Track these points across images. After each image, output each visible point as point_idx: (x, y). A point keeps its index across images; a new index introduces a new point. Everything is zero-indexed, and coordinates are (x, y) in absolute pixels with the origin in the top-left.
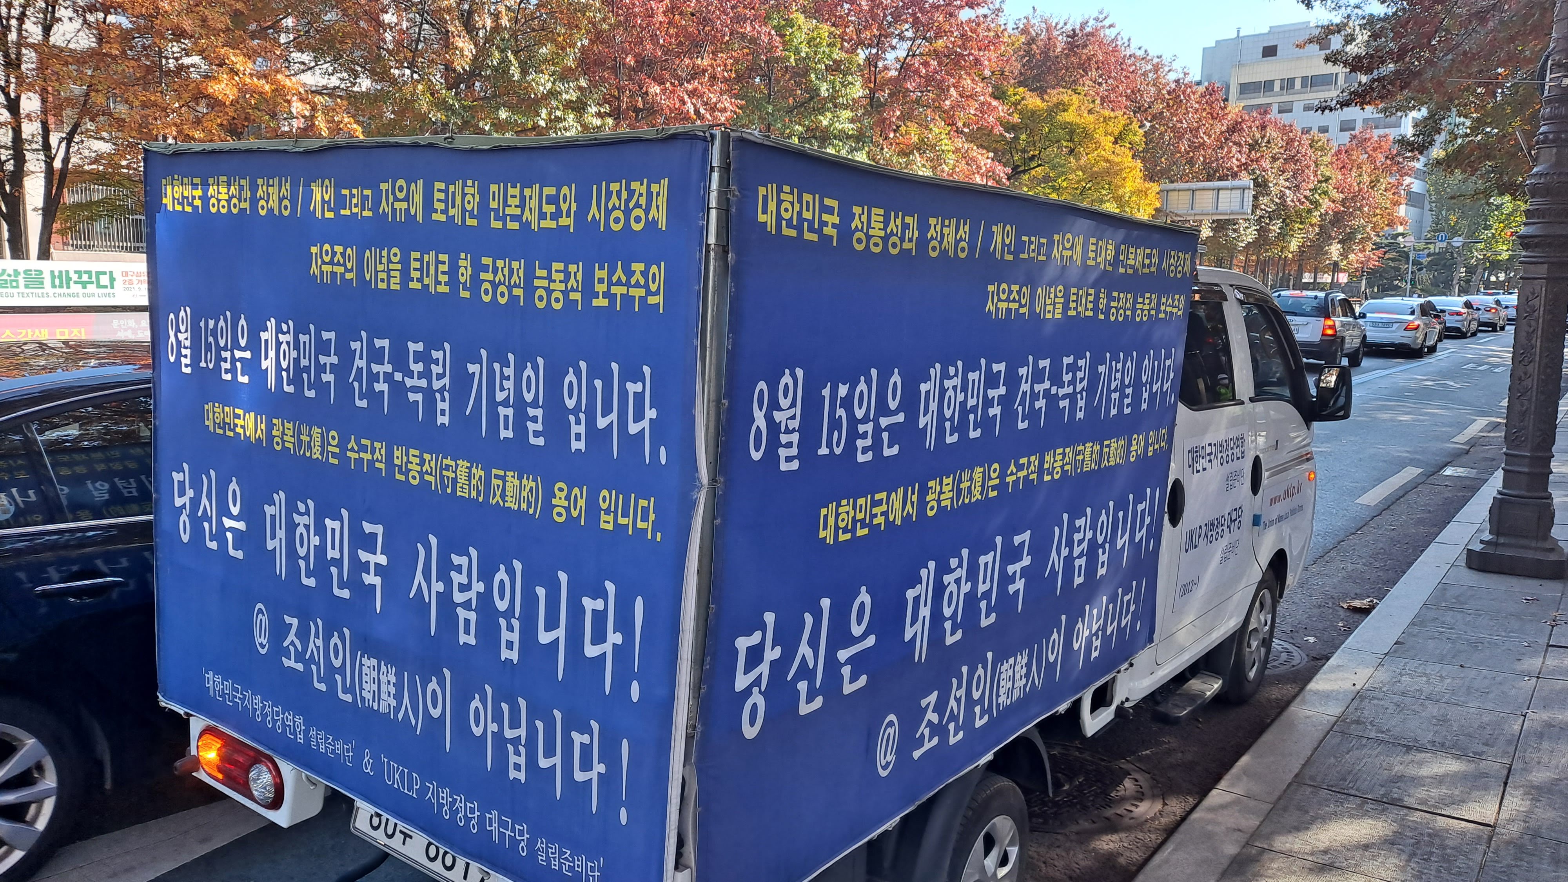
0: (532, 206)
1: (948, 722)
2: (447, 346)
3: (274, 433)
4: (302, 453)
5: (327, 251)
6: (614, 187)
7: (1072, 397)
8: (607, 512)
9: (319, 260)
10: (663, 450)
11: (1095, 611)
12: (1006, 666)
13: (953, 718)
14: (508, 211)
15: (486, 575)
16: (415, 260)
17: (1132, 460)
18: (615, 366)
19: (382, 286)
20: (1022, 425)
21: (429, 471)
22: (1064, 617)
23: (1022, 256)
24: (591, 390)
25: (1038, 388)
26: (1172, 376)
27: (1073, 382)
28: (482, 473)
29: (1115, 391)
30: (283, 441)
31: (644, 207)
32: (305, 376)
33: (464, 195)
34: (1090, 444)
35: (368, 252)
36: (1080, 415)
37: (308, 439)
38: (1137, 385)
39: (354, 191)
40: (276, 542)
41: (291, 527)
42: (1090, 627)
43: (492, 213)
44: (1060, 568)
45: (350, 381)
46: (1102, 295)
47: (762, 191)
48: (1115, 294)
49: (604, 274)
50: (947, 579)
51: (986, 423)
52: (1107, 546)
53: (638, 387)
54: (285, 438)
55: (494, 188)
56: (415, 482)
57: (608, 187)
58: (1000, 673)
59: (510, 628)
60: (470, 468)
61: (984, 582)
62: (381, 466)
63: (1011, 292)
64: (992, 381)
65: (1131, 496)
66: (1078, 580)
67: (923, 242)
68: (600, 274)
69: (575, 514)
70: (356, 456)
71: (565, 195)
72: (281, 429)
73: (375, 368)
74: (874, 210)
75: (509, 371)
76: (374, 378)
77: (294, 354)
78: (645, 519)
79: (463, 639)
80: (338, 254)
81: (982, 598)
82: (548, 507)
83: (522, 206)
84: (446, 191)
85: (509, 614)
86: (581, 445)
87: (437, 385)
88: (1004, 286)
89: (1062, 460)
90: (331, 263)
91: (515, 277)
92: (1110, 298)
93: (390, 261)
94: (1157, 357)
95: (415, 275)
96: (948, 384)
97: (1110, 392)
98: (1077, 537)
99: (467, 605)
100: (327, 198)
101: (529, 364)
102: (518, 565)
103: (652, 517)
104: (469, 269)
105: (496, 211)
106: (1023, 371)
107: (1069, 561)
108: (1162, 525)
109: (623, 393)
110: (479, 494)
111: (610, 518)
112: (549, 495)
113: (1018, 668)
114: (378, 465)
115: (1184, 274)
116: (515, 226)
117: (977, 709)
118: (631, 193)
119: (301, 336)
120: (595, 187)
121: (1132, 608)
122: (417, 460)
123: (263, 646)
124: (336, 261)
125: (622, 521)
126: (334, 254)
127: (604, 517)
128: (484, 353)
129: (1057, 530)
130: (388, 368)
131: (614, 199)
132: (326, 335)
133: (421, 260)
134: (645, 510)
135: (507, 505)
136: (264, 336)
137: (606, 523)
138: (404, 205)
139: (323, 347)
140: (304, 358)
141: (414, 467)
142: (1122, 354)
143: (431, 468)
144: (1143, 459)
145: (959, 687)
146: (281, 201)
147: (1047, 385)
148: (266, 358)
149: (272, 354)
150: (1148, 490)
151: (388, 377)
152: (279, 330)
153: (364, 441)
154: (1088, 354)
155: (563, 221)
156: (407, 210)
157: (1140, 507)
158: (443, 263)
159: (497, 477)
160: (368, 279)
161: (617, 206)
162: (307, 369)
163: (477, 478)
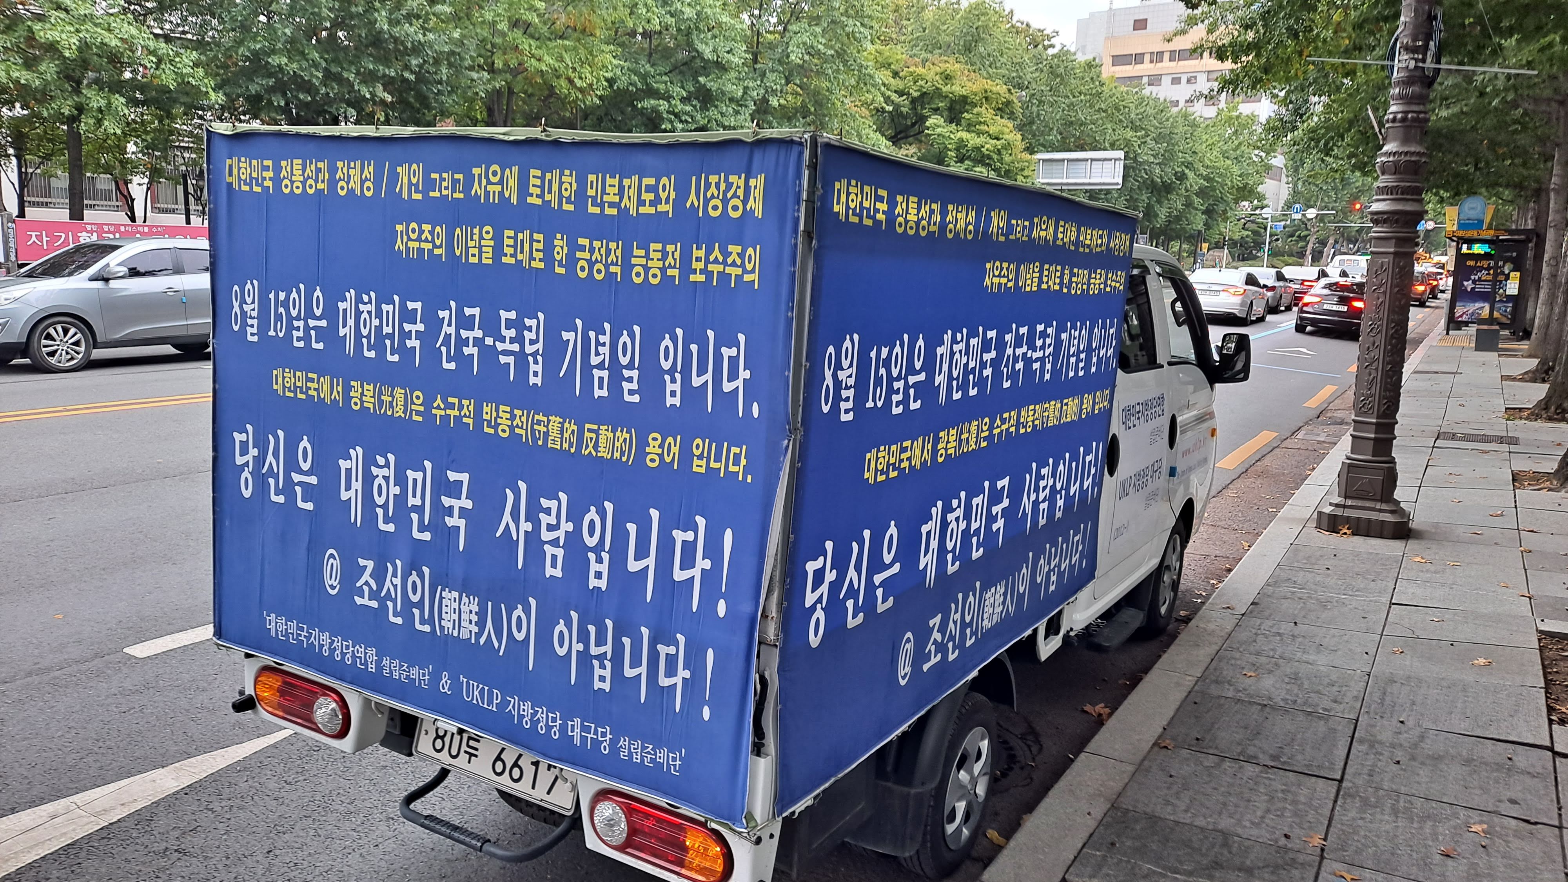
0: (631, 194)
1: (948, 642)
2: (541, 316)
3: (352, 394)
4: (382, 411)
5: (414, 231)
6: (713, 179)
7: (1042, 360)
8: (700, 457)
9: (405, 238)
10: (755, 404)
11: (1053, 549)
12: (989, 594)
13: (952, 638)
14: (606, 198)
15: (576, 516)
16: (508, 237)
17: (1083, 417)
18: (711, 334)
19: (475, 260)
20: (1006, 385)
21: (520, 425)
22: (1031, 554)
23: (1011, 237)
24: (687, 353)
25: (1019, 352)
26: (1114, 344)
27: (1043, 348)
28: (575, 428)
29: (1073, 355)
30: (362, 402)
31: (742, 198)
32: (388, 342)
33: (561, 183)
34: (1053, 403)
35: (458, 231)
36: (1047, 377)
37: (390, 399)
38: (1089, 350)
39: (445, 175)
40: (352, 493)
41: (368, 479)
42: (1049, 563)
43: (590, 200)
44: (1029, 510)
45: (438, 346)
46: (1066, 272)
47: (837, 185)
48: (1076, 270)
49: (701, 253)
50: (951, 517)
51: (981, 383)
52: (1063, 492)
53: (733, 352)
54: (364, 398)
55: (592, 177)
56: (505, 435)
57: (707, 179)
58: (985, 600)
59: (600, 560)
60: (562, 424)
61: (976, 521)
62: (470, 421)
63: (1002, 269)
64: (986, 347)
65: (1082, 449)
66: (1042, 522)
67: (943, 226)
68: (696, 253)
69: (668, 460)
70: (443, 413)
71: (664, 185)
72: (360, 390)
73: (464, 334)
74: (912, 199)
75: (605, 339)
76: (463, 342)
77: (376, 322)
78: (737, 463)
79: (549, 571)
80: (426, 232)
81: (974, 535)
82: (641, 453)
83: (621, 193)
84: (543, 178)
85: (598, 549)
86: (677, 401)
87: (529, 349)
88: (998, 263)
89: (1033, 415)
90: (419, 239)
91: (612, 257)
92: (1072, 275)
93: (481, 238)
94: (1104, 326)
95: (509, 251)
96: (956, 348)
97: (1069, 356)
98: (1042, 484)
99: (555, 543)
100: (414, 181)
101: (625, 332)
102: (609, 506)
103: (743, 462)
104: (565, 249)
105: (594, 198)
106: (1008, 337)
107: (1036, 504)
108: (1103, 475)
109: (718, 357)
110: (571, 445)
111: (703, 463)
112: (642, 443)
113: (997, 596)
114: (465, 420)
115: (1125, 253)
116: (614, 211)
117: (968, 631)
118: (729, 185)
119: (383, 306)
120: (694, 178)
121: (1080, 548)
122: (508, 416)
123: (333, 587)
124: (423, 237)
125: (713, 465)
126: (422, 232)
127: (696, 462)
128: (579, 322)
129: (1028, 476)
130: (479, 334)
131: (713, 190)
132: (411, 305)
133: (515, 238)
134: (737, 457)
135: (599, 454)
136: (342, 306)
137: (699, 467)
138: (498, 188)
139: (408, 316)
140: (387, 325)
141: (504, 422)
142: (1079, 324)
143: (522, 423)
144: (1091, 416)
145: (956, 612)
146: (363, 182)
147: (1024, 349)
148: (344, 326)
149: (351, 322)
150: (1094, 444)
151: (478, 342)
152: (359, 300)
153: (450, 400)
154: (1055, 323)
155: (662, 208)
156: (501, 193)
157: (1088, 459)
158: (539, 241)
159: (589, 430)
160: (458, 253)
161: (716, 195)
162: (391, 336)
163: (569, 431)
